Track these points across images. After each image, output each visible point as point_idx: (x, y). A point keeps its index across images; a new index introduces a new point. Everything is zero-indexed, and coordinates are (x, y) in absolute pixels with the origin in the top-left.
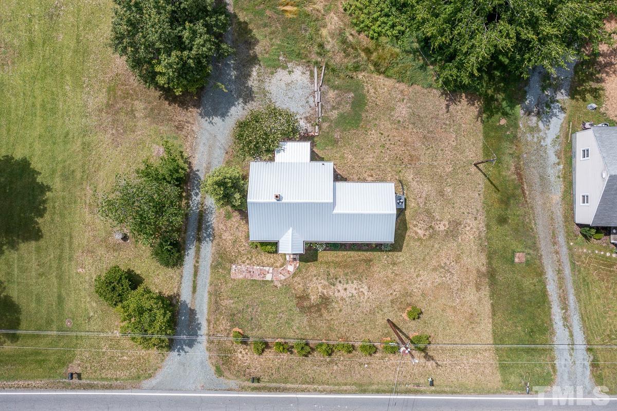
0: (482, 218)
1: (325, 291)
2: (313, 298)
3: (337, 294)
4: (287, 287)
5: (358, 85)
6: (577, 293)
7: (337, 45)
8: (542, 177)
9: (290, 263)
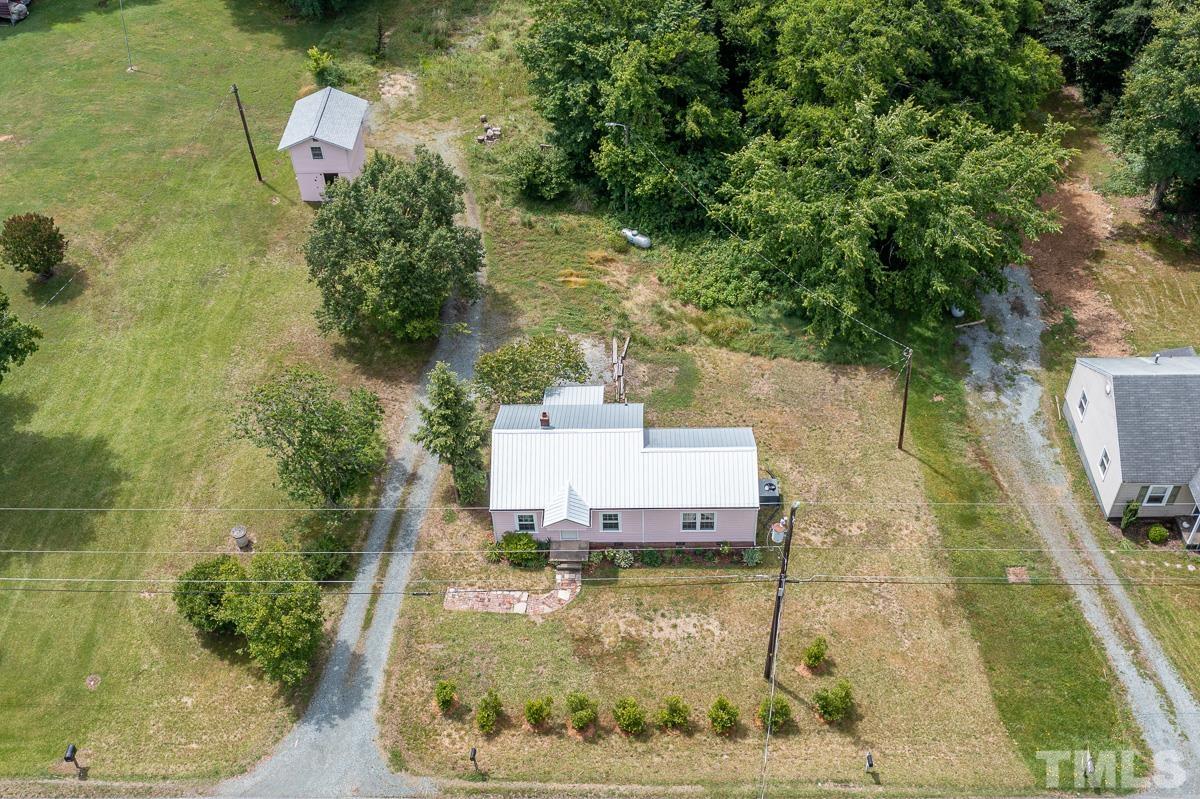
0: (928, 517)
1: (633, 631)
2: (608, 641)
3: (656, 634)
4: (555, 624)
5: (686, 358)
6: (1151, 625)
7: (649, 317)
8: (1027, 464)
9: (563, 587)
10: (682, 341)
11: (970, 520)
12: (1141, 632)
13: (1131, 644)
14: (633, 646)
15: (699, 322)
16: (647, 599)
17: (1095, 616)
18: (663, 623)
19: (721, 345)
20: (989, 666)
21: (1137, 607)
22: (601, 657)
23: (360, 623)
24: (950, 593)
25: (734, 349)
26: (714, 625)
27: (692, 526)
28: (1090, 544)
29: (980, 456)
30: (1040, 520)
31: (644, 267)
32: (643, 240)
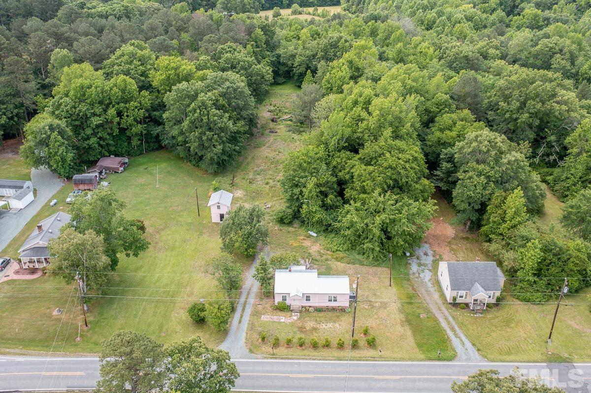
0: (398, 302)
1: (315, 326)
2: (308, 328)
3: (321, 327)
4: (293, 324)
5: (328, 264)
6: (460, 327)
7: (317, 254)
8: (427, 291)
9: (295, 316)
10: (327, 260)
11: (410, 303)
12: (457, 328)
13: (453, 329)
14: (315, 329)
15: (332, 255)
16: (318, 319)
17: (444, 324)
18: (323, 324)
19: (338, 261)
20: (414, 335)
21: (456, 323)
22: (306, 332)
23: (238, 322)
24: (404, 319)
25: (342, 262)
26: (337, 325)
27: (330, 301)
28: (443, 309)
29: (414, 290)
30: (431, 306)
31: (315, 242)
32: (315, 235)
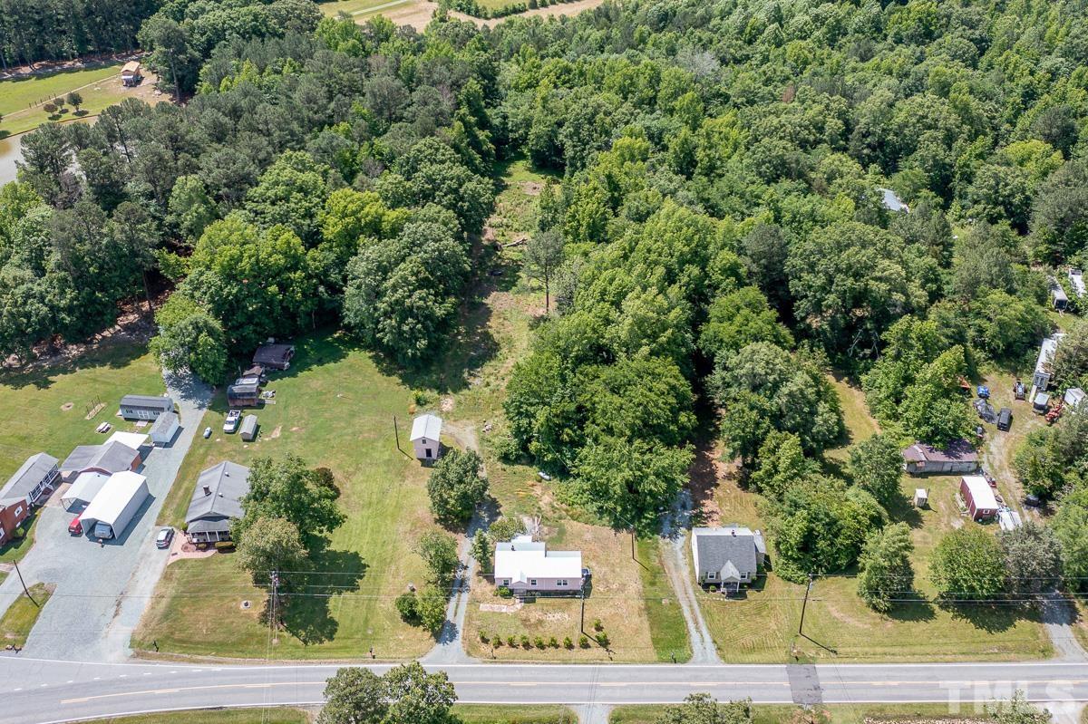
0: (639, 582)
1: (540, 618)
2: (533, 621)
3: (548, 619)
4: (516, 615)
5: (561, 525)
6: (704, 617)
7: (548, 508)
8: (675, 565)
9: (518, 604)
10: (560, 518)
11: (653, 584)
12: (700, 619)
13: (696, 622)
15: (567, 511)
16: (545, 608)
17: (687, 614)
18: (550, 615)
19: (575, 520)
20: (652, 629)
21: (701, 612)
22: (530, 625)
23: (453, 614)
24: (643, 607)
25: (579, 522)
26: (566, 616)
27: (559, 584)
28: (690, 591)
29: (661, 563)
30: (676, 584)
31: (547, 488)
32: (547, 477)
